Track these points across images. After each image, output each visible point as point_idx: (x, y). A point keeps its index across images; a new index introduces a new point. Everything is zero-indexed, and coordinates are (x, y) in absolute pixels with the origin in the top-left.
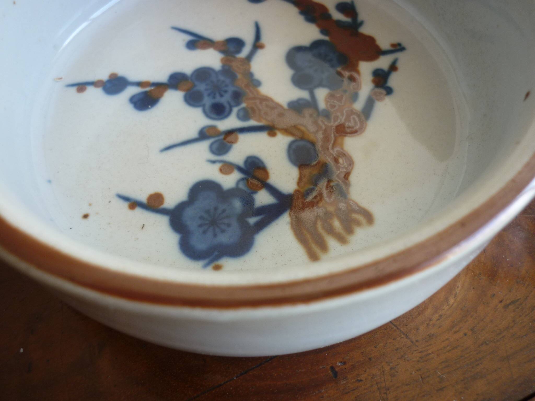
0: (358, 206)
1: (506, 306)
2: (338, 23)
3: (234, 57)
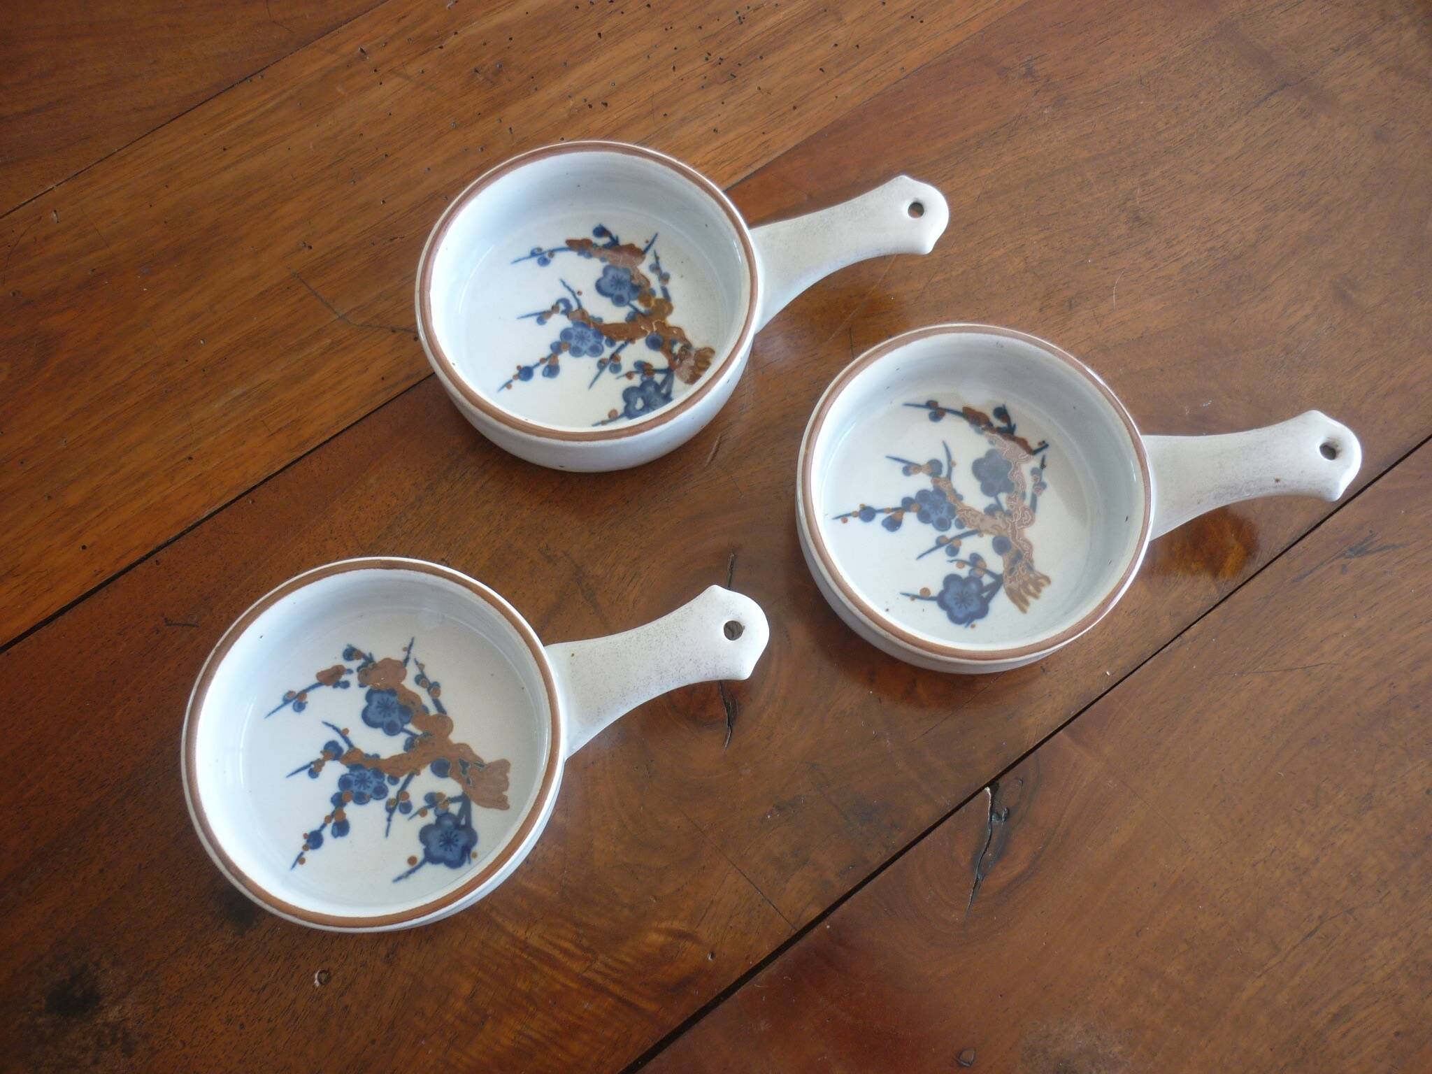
0: (1041, 575)
1: (1129, 615)
2: (999, 428)
3: (939, 478)
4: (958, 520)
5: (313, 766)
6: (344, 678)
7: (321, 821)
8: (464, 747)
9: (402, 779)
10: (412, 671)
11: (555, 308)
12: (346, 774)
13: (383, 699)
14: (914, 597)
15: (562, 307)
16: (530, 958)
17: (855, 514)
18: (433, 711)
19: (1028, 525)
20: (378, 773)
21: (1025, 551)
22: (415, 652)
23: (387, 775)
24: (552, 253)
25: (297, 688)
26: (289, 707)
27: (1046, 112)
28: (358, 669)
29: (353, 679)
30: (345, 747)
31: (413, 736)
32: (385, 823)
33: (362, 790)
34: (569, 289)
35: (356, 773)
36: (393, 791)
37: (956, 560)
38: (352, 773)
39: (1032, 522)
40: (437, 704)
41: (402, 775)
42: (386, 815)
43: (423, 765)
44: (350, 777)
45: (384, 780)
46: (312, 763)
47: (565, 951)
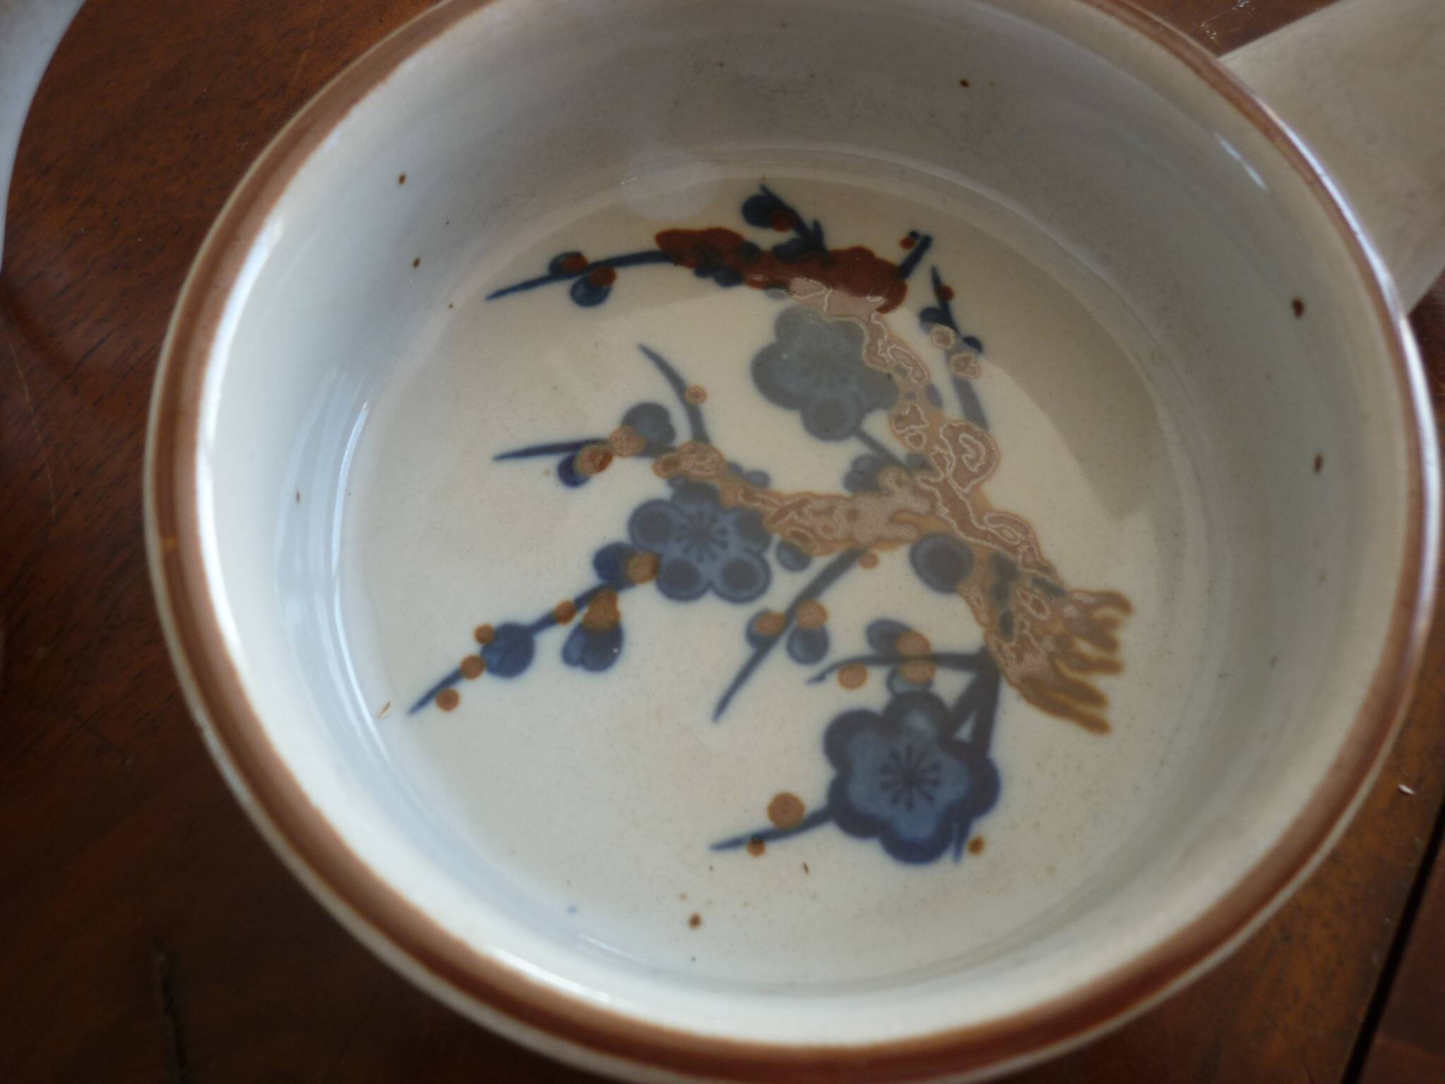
0: (1092, 594)
2: (778, 251)
3: (672, 450)
4: (784, 546)
14: (757, 842)
17: (468, 669)
19: (984, 470)
21: (1014, 549)
37: (831, 669)
39: (991, 460)
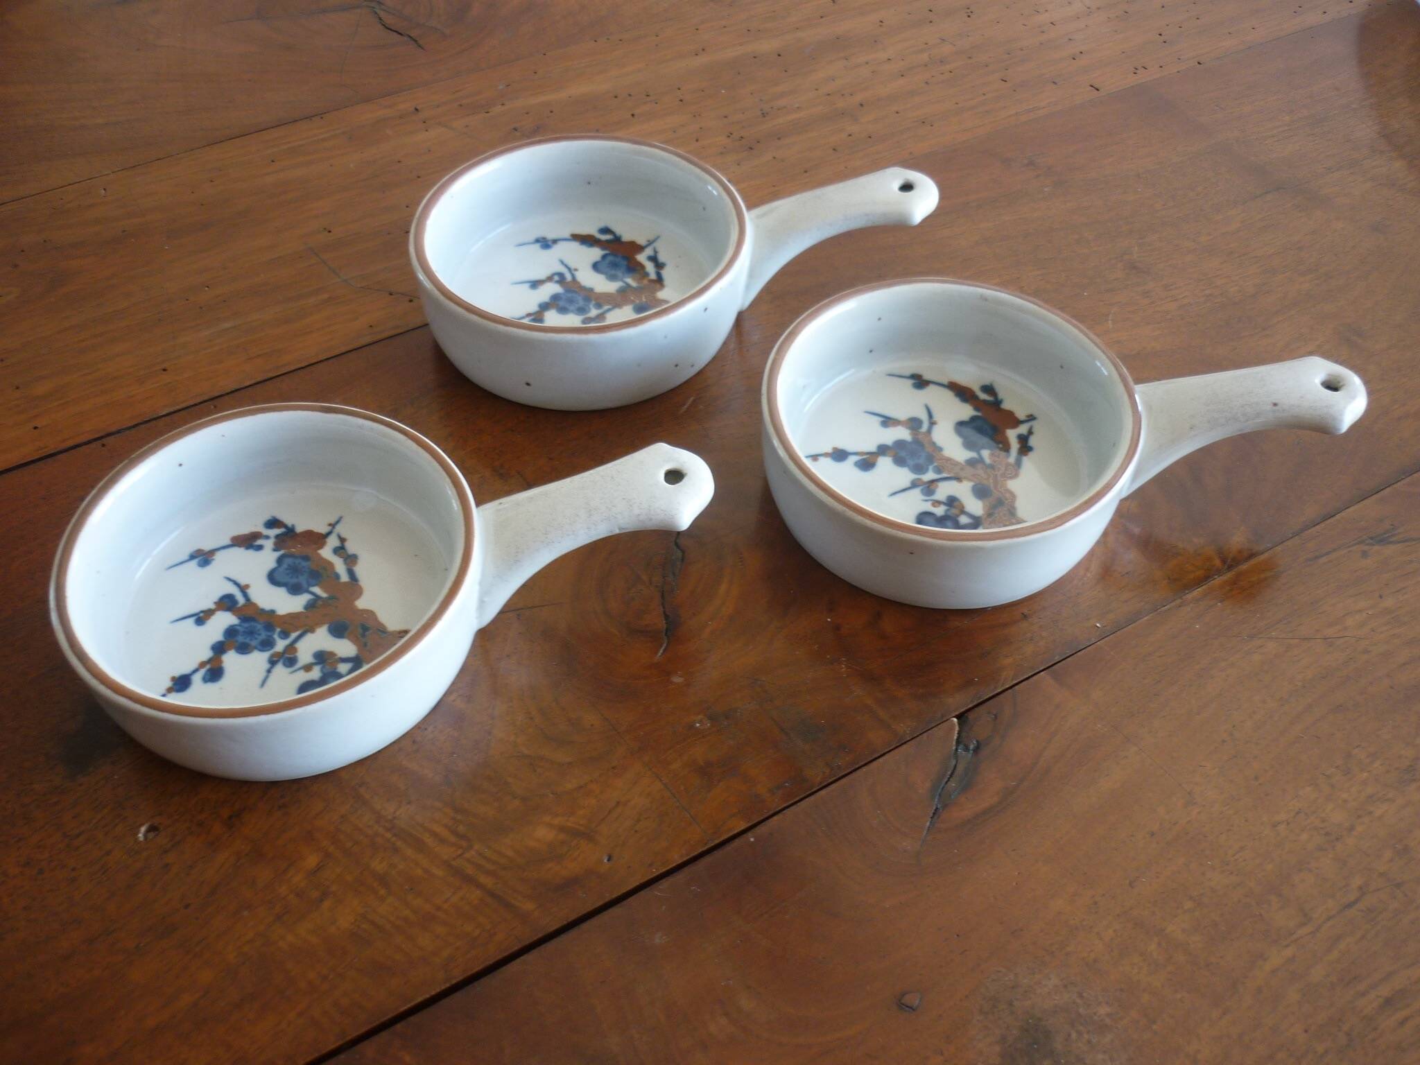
2: (984, 401)
5: (201, 615)
6: (259, 542)
7: (194, 665)
8: (370, 614)
9: (294, 635)
10: (333, 542)
11: (550, 279)
12: (236, 625)
13: (294, 563)
15: (556, 278)
16: (394, 839)
17: (826, 455)
18: (344, 578)
19: (1011, 478)
20: (269, 627)
21: (1006, 499)
22: (338, 528)
23: (278, 630)
24: (555, 241)
25: (207, 547)
26: (194, 563)
27: (1046, 189)
28: (277, 537)
29: (269, 544)
30: (241, 600)
31: (317, 597)
32: (264, 674)
33: (247, 641)
34: (566, 266)
35: (246, 625)
36: (281, 645)
37: (931, 500)
38: (243, 624)
39: (1016, 475)
40: (351, 573)
41: (295, 631)
42: (267, 666)
43: (319, 624)
44: (238, 628)
45: (274, 634)
46: (202, 612)
47: (435, 835)
